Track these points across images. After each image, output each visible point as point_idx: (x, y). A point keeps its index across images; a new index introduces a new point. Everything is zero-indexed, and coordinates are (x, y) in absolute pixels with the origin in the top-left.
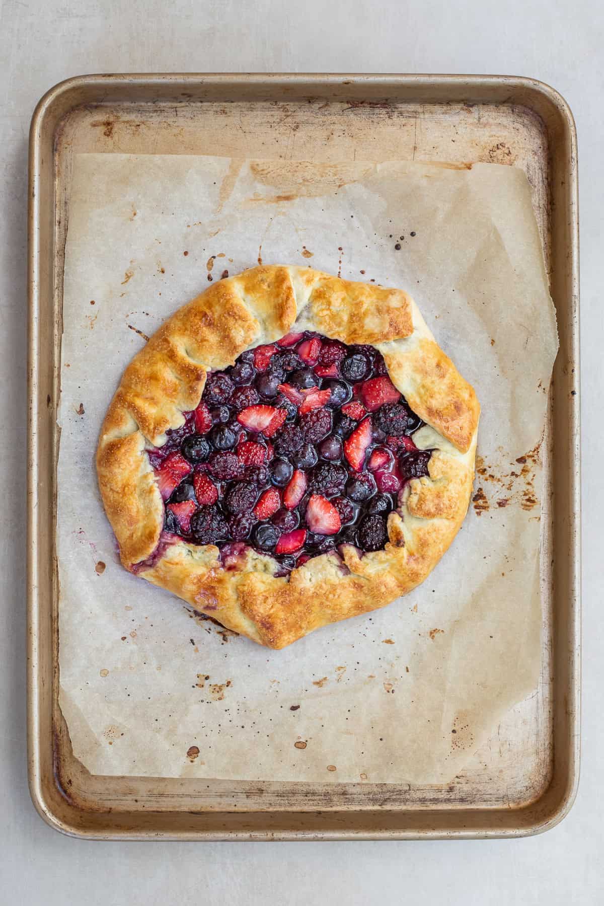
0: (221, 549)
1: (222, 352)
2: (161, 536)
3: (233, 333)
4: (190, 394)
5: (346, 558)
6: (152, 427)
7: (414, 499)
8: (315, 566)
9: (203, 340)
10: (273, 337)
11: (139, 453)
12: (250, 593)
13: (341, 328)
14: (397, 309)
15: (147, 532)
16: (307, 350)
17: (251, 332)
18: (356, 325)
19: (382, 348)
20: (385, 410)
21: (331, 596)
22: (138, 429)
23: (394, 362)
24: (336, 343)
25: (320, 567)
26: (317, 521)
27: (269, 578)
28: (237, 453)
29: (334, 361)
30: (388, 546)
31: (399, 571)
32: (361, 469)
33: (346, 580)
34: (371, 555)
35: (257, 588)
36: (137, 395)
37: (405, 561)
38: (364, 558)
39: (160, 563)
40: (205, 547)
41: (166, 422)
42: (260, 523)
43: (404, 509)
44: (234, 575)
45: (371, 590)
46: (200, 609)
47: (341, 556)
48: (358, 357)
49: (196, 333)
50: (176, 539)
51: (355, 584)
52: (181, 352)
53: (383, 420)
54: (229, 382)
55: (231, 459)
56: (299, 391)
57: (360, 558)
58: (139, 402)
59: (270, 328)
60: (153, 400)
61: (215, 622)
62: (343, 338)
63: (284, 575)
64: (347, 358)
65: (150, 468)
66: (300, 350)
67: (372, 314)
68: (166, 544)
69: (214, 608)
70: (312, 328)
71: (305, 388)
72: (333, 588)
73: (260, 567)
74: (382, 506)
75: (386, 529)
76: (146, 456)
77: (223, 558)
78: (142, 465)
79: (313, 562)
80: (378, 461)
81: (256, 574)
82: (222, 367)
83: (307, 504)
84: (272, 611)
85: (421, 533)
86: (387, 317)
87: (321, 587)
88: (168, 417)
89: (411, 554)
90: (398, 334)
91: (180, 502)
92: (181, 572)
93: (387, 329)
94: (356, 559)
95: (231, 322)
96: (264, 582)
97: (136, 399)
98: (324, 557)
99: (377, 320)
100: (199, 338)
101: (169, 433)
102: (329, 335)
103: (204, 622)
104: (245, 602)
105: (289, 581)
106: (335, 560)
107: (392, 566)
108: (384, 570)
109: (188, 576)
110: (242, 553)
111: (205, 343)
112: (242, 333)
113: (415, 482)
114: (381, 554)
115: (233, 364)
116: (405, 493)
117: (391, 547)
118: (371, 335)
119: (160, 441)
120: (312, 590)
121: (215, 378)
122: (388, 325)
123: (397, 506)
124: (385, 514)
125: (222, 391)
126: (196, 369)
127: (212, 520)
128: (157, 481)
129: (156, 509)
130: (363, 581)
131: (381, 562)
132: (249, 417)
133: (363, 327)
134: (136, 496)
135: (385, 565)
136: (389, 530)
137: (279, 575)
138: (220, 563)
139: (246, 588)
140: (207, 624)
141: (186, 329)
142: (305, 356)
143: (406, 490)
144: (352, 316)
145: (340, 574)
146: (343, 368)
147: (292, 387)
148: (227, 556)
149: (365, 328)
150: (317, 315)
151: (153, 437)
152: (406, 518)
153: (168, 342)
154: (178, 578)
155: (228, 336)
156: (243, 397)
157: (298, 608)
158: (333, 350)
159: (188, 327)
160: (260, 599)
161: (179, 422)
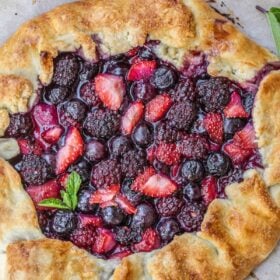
0: (205, 72)
1: (185, 248)
2: (257, 90)
3: (173, 264)
4: (218, 212)
5: (94, 48)
6: (256, 185)
7: (26, 94)
8: (123, 45)
9: (201, 261)
10: (137, 257)
11: (270, 165)
12: (184, 28)
13: (73, 258)
14: (19, 268)
15: (269, 94)
16: (107, 243)
17: (156, 262)
18: (60, 259)
19: (38, 234)
20: (42, 179)
21: (112, 17)
22: (269, 188)
23: (30, 220)
24: (80, 246)
25: (119, 44)
26: (116, 86)
27: (165, 41)
28: (182, 156)
29: (83, 229)
30: (54, 54)
31: (47, 32)
32: (70, 128)
33: (96, 30)
34: (71, 49)
35: (176, 32)
36: (267, 218)
37: (41, 40)
38: (78, 47)
39: (261, 66)
40: (219, 75)
41: (243, 189)
42: (167, 90)
43: (36, 86)
44: (196, 47)
45: (74, 18)
46: (229, 23)
47: (98, 51)
48: (59, 230)
49: (207, 269)
50: (245, 86)
51: (88, 25)
52: (223, 253)
53: (44, 170)
54: (181, 221)
55: (187, 152)
56: (119, 205)
57: (81, 47)
58: (266, 211)
59: (139, 266)
60: (253, 212)
61: (217, 11)
62: (73, 250)
63: (151, 41)
64: (71, 231)
65: (262, 151)
66: (114, 244)
67: (43, 266)
68: (254, 83)
69: (217, 21)
70: (101, 263)
71: (113, 207)
72: (108, 23)
73: (171, 52)
74: (56, 93)
75: (55, 70)
76: (264, 162)
77: (204, 63)
78: (268, 155)
79: (125, 49)
80: (55, 132)
81: (176, 46)
82: (186, 235)
83: (123, 102)
84: (166, 10)
85: (23, 62)
86: (30, 261)
87: (119, 26)
88: (240, 194)
89: (34, 45)
90: (22, 245)
91: (237, 118)
92: (244, 56)
93: (32, 251)
94: (85, 47)
95: (174, 273)
96: (171, 37)
97: (268, 215)
98: (113, 52)
99: (40, 260)
100: (205, 264)
101: (241, 180)
102: (86, 253)
103: (226, 12)
104: (189, 22)
105: (148, 35)
106: (104, 49)
107: (53, 37)
108: (60, 35)
109: (238, 51)
110: (187, 65)
111: (200, 258)
112: (164, 263)
113: (23, 109)
114: (62, 49)
115: (176, 237)
116: (32, 102)
117: (53, 53)
118: (48, 247)
119: (250, 173)
120: (128, 24)
121: (194, 226)
122: (31, 254)
123: (42, 90)
124: (53, 85)
125: (189, 213)
126: (210, 234)
127: (211, 98)
128: (256, 138)
129: (259, 113)
130: (81, 26)
131: (63, 41)
132: (167, 187)
133: (54, 257)
134: (276, 127)
135: (59, 38)
136: (52, 69)
137: (156, 42)
138: (208, 59)
139: (187, 34)
140: (223, 10)
141: (216, 274)
142: (109, 238)
143: (31, 105)
144: (63, 268)
145: (100, 36)
146: (75, 221)
147: (124, 209)
148: (201, 65)
149: (51, 255)
150: (95, 273)
151: (256, 176)
152: (35, 78)
153: (234, 264)
154: (246, 51)
155: (178, 261)
156: (171, 206)
157: (142, 10)
158: (82, 239)
159: (213, 276)
160: (175, 23)
161: (232, 189)
